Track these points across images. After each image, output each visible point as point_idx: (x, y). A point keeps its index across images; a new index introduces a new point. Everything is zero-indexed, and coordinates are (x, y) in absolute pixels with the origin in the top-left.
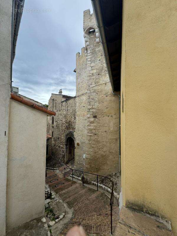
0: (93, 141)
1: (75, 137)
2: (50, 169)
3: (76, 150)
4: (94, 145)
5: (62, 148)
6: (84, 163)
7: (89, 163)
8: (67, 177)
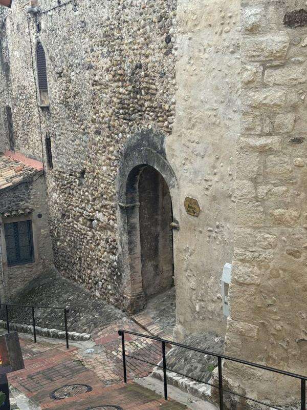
0: (283, 182)
1: (174, 162)
2: (48, 335)
3: (180, 241)
4: (287, 206)
5: (105, 228)
6: (226, 311)
7: (257, 310)
8: (136, 380)
